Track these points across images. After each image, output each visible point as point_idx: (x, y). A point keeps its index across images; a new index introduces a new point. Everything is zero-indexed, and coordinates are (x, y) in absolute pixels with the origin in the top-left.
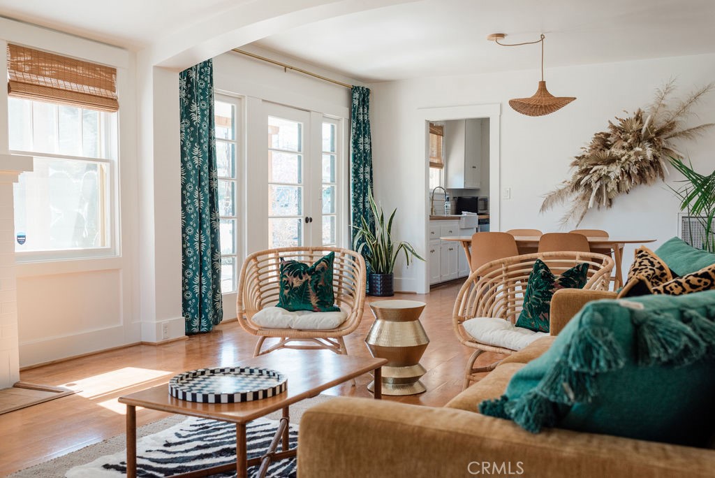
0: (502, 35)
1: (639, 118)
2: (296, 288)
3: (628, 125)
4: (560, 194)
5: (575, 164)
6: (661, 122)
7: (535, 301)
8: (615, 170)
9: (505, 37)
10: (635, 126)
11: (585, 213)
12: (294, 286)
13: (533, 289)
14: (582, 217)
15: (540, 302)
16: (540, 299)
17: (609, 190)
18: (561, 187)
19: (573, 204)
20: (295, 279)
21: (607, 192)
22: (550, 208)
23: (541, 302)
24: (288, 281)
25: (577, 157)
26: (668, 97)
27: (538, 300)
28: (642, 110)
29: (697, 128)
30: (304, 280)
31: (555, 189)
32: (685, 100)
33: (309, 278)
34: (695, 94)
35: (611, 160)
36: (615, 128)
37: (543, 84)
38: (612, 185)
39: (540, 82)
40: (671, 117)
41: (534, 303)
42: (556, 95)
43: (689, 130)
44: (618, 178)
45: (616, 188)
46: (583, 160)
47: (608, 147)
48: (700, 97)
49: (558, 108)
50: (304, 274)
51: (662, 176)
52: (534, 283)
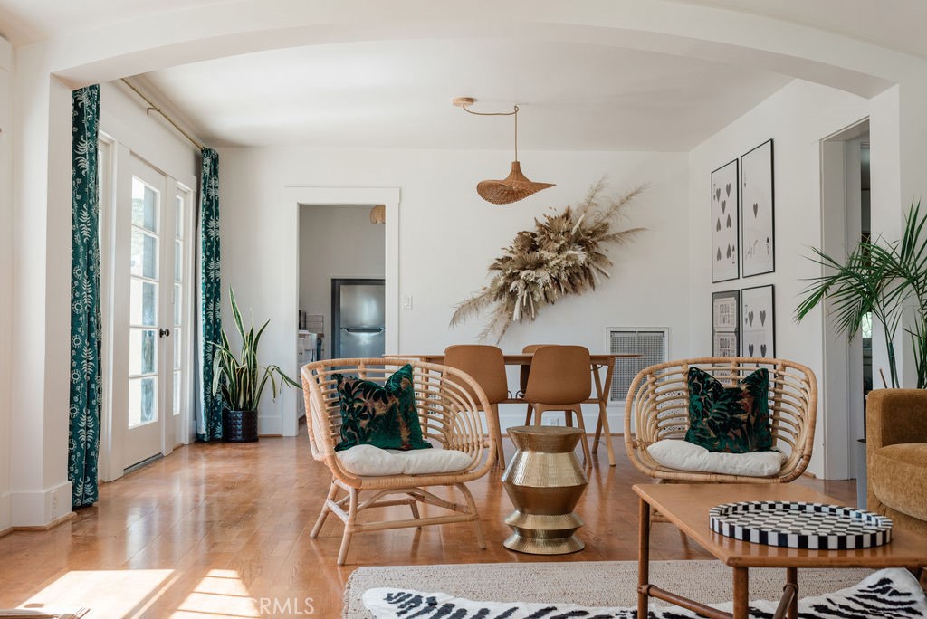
0: (471, 100)
1: (567, 216)
2: (380, 417)
3: (556, 224)
4: (474, 304)
5: (495, 267)
6: (591, 224)
7: (719, 416)
8: (543, 276)
9: (475, 103)
10: (565, 226)
11: (507, 326)
12: (377, 414)
13: (712, 402)
14: (504, 331)
15: (726, 416)
16: (726, 413)
17: (537, 299)
18: (476, 296)
19: (493, 316)
20: (376, 404)
21: (534, 301)
22: (462, 321)
23: (728, 416)
24: (365, 408)
25: (498, 259)
26: (598, 195)
27: (722, 415)
28: (571, 208)
29: (627, 232)
30: (390, 404)
31: (469, 298)
32: (617, 201)
33: (397, 400)
34: (628, 195)
35: (540, 264)
36: (540, 225)
37: (517, 165)
38: (539, 295)
39: (513, 163)
40: (602, 218)
41: (718, 419)
42: (533, 179)
43: (619, 234)
44: (547, 285)
45: (543, 298)
46: (508, 263)
47: (534, 248)
48: (633, 198)
49: (526, 196)
50: (390, 395)
51: (592, 284)
52: (710, 394)
